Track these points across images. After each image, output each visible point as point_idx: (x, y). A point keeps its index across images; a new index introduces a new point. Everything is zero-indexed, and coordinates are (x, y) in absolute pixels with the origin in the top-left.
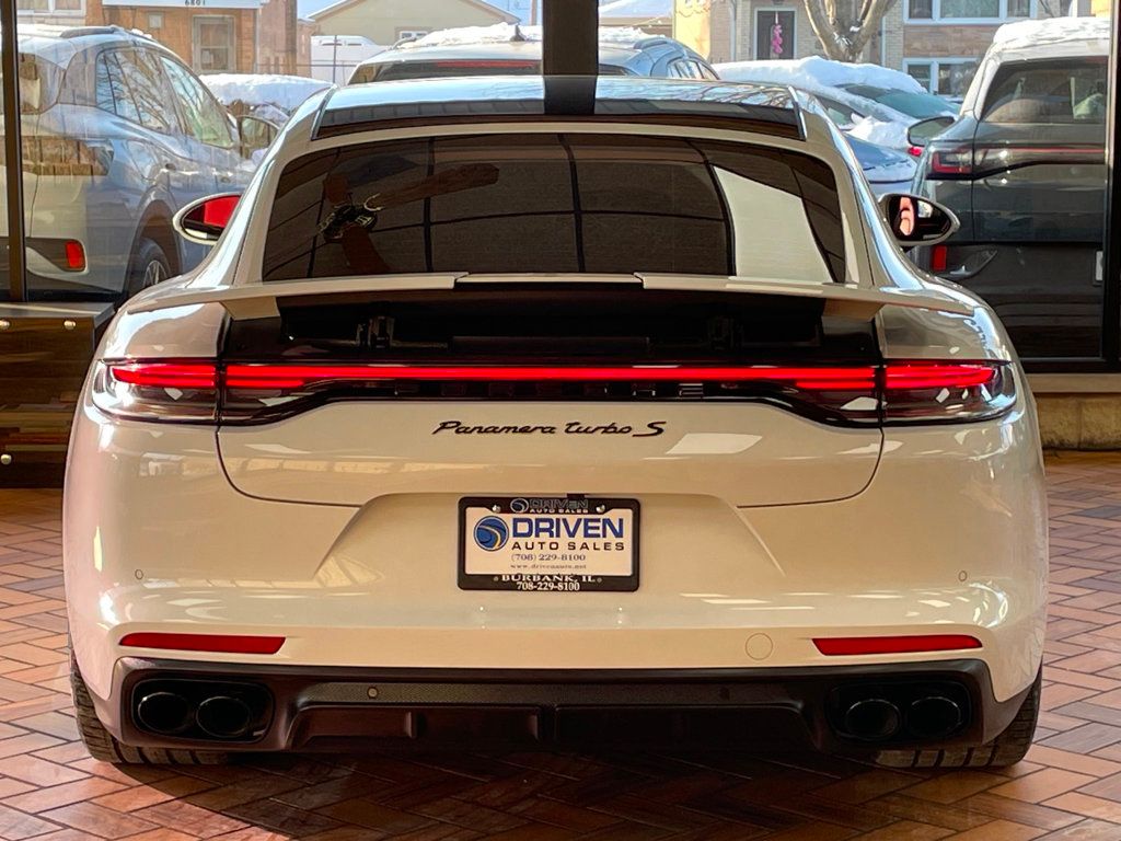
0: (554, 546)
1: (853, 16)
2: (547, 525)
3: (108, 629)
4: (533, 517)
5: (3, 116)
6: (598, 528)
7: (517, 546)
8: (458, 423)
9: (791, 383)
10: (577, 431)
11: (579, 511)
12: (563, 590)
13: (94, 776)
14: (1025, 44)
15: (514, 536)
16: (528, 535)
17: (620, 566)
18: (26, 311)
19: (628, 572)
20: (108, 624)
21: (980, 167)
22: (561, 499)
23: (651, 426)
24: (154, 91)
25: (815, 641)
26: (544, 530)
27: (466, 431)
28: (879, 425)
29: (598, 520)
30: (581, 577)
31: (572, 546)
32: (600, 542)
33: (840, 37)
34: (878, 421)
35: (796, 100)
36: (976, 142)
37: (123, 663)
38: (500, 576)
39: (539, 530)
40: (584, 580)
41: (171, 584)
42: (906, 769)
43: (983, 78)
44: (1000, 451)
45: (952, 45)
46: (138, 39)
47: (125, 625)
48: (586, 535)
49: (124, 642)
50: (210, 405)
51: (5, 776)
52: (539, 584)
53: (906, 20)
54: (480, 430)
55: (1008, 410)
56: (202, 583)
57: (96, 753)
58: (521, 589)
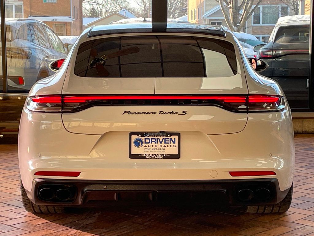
0: (156, 146)
1: (238, 21)
2: (154, 140)
3: (31, 171)
4: (150, 138)
5: (1, 42)
6: (168, 141)
7: (146, 146)
8: (129, 112)
9: (222, 100)
10: (162, 114)
11: (163, 136)
12: (159, 158)
13: (27, 216)
14: (286, 22)
15: (145, 143)
16: (149, 143)
17: (175, 152)
18: (7, 95)
19: (177, 153)
20: (31, 169)
21: (274, 56)
22: (158, 133)
23: (183, 112)
24: (44, 38)
25: (229, 172)
26: (153, 142)
27: (131, 113)
28: (247, 112)
29: (168, 139)
30: (164, 155)
31: (161, 146)
32: (169, 145)
33: (235, 26)
34: (247, 111)
35: (224, 29)
36: (273, 49)
37: (35, 181)
38: (141, 155)
39: (152, 142)
40: (165, 156)
41: (49, 158)
42: (255, 213)
43: (275, 31)
44: (281, 120)
45: (265, 31)
46: (39, 22)
47: (35, 169)
48: (165, 143)
49: (35, 174)
50: (60, 108)
51: (1, 216)
52: (152, 157)
53: (253, 25)
54: (135, 113)
55: (283, 109)
56: (57, 157)
57: (27, 210)
58: (147, 158)
